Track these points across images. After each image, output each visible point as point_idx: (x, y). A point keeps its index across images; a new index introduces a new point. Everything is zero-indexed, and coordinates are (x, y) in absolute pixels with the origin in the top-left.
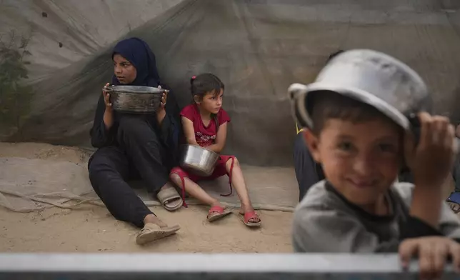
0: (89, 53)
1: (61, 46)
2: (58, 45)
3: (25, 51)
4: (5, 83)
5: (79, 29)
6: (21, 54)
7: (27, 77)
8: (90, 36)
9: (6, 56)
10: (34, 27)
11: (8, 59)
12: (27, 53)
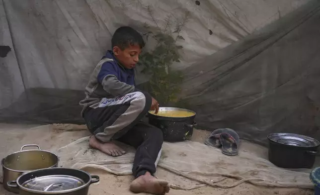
0: (236, 40)
1: (211, 33)
2: (209, 32)
3: (178, 36)
4: (159, 66)
5: (230, 16)
6: (175, 39)
7: (179, 61)
8: (239, 23)
9: (161, 40)
10: (188, 13)
11: (163, 43)
12: (181, 38)
